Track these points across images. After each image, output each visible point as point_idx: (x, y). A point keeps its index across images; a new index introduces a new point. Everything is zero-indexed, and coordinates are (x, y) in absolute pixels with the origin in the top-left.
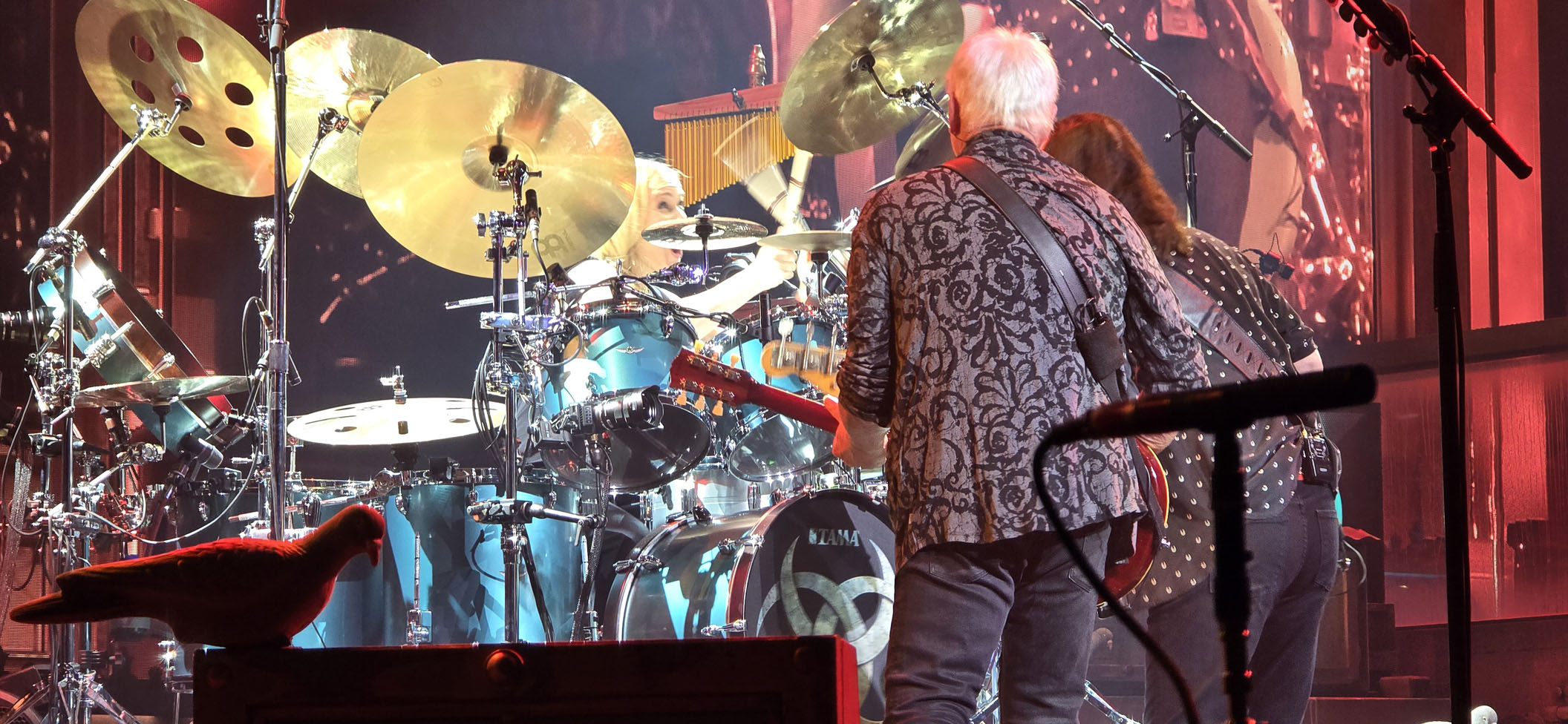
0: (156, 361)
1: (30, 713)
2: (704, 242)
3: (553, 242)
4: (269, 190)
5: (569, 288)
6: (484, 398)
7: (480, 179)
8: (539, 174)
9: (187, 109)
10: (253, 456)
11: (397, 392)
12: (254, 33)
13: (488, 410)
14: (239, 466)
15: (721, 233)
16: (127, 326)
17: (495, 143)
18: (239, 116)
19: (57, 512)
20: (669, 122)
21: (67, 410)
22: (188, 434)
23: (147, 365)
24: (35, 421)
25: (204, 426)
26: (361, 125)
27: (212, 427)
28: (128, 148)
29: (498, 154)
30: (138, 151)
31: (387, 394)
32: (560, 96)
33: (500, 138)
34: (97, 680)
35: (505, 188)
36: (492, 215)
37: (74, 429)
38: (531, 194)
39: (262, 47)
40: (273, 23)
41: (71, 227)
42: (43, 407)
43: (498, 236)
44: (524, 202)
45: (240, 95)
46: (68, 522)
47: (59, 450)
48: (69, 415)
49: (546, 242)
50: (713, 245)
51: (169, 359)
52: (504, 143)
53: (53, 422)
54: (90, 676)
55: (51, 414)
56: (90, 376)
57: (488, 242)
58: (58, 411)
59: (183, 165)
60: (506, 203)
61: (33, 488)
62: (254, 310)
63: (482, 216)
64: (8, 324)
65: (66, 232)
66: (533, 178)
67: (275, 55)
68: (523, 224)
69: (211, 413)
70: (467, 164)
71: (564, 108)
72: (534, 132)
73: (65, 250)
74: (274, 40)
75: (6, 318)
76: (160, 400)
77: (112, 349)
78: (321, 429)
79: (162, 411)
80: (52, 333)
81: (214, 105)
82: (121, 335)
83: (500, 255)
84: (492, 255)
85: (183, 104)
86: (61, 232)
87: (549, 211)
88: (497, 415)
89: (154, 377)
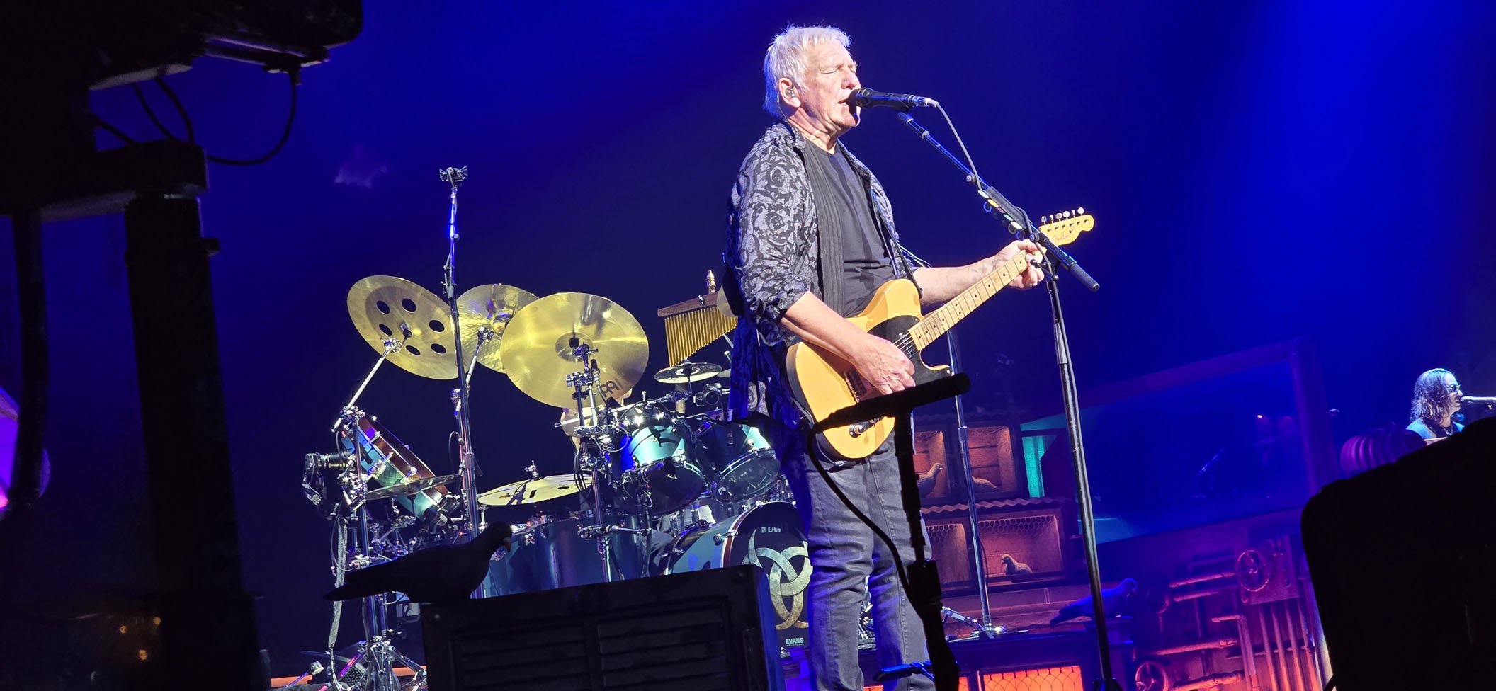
0: (407, 473)
2: (689, 378)
3: (610, 385)
4: (453, 374)
5: (619, 409)
6: (580, 473)
7: (564, 356)
8: (597, 350)
9: (409, 337)
10: (462, 516)
11: (535, 474)
12: (439, 291)
13: (583, 480)
14: (456, 523)
15: (697, 371)
16: (391, 454)
17: (572, 336)
18: (436, 337)
20: (666, 317)
21: (361, 503)
22: (427, 510)
23: (403, 475)
24: (345, 510)
25: (436, 504)
26: (501, 335)
27: (440, 504)
28: (381, 360)
29: (574, 342)
31: (529, 476)
32: (605, 307)
33: (574, 334)
34: (391, 644)
35: (579, 360)
36: (574, 375)
37: (367, 513)
38: (593, 362)
39: (445, 299)
40: (448, 285)
41: (354, 405)
42: (349, 502)
43: (578, 386)
44: (590, 366)
45: (437, 326)
46: (368, 562)
47: (357, 525)
48: (363, 505)
49: (606, 385)
50: (694, 379)
51: (414, 469)
52: (576, 337)
53: (355, 509)
54: (388, 642)
55: (353, 505)
56: (373, 484)
57: (573, 390)
58: (357, 503)
59: (408, 363)
60: (581, 368)
61: (350, 546)
62: (455, 437)
63: (569, 376)
64: (327, 460)
65: (353, 408)
66: (594, 354)
67: (452, 303)
68: (591, 378)
69: (438, 497)
70: (558, 348)
71: (607, 315)
72: (592, 329)
73: (353, 418)
74: (450, 295)
75: (325, 457)
76: (411, 492)
77: (383, 468)
78: (496, 497)
79: (412, 498)
80: (350, 462)
81: (424, 333)
82: (388, 460)
83: (580, 396)
84: (576, 396)
85: (407, 333)
86: (349, 409)
87: (604, 369)
88: (589, 481)
89: (406, 481)
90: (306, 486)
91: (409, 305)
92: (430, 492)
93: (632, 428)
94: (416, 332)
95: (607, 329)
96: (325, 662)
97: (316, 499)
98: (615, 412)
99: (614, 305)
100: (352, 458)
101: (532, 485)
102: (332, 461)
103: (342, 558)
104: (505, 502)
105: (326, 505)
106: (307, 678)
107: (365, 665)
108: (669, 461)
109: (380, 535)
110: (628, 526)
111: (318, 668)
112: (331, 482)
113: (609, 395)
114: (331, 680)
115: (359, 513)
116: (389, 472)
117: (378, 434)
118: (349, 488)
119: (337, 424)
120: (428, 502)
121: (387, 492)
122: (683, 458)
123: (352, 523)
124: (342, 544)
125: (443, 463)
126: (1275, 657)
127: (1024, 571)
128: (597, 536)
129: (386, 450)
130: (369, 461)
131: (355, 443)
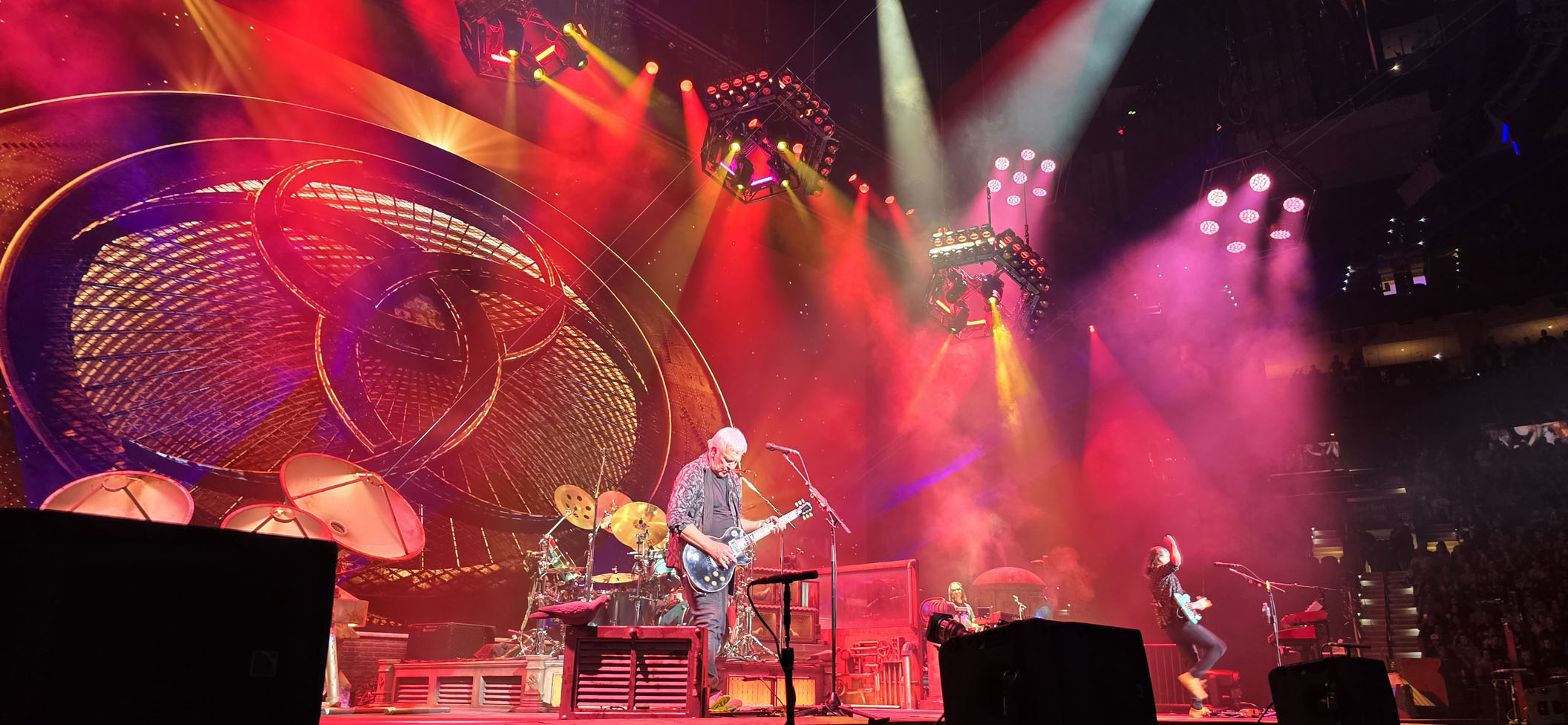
0: (565, 564)
1: (532, 639)
3: (651, 540)
4: (592, 528)
6: (633, 574)
7: (636, 527)
8: (649, 526)
9: (576, 511)
10: (584, 584)
11: (616, 572)
12: (592, 494)
13: (634, 577)
14: (581, 587)
16: (560, 556)
17: (640, 520)
18: (587, 513)
19: (541, 596)
22: (570, 580)
23: (563, 564)
24: (538, 575)
25: (574, 578)
27: (576, 578)
28: (563, 518)
29: (641, 522)
30: (565, 520)
31: (614, 572)
32: (653, 509)
33: (641, 518)
35: (641, 529)
36: (638, 535)
37: (546, 577)
38: (647, 530)
39: (594, 497)
40: (596, 492)
41: (550, 534)
42: (540, 573)
43: (639, 540)
44: (645, 532)
45: (588, 508)
46: (543, 598)
47: (542, 582)
48: (546, 574)
51: (568, 563)
52: (642, 520)
56: (551, 567)
57: (637, 540)
58: (543, 573)
59: (575, 522)
60: (641, 532)
61: (537, 590)
62: (587, 553)
63: (636, 535)
66: (647, 527)
68: (645, 537)
69: (576, 575)
70: (634, 523)
71: (655, 513)
72: (649, 517)
73: (548, 539)
74: (596, 497)
75: (535, 553)
76: (566, 572)
77: (556, 561)
78: (599, 579)
79: (566, 574)
80: (544, 557)
81: (582, 511)
82: (559, 558)
83: (639, 543)
84: (638, 543)
85: (576, 509)
86: (547, 535)
87: (650, 534)
88: (637, 577)
89: (564, 567)
90: (525, 563)
91: (580, 498)
92: (573, 573)
93: (657, 559)
94: (579, 509)
95: (654, 518)
96: (518, 635)
97: (527, 569)
98: (652, 551)
99: (659, 509)
100: (545, 556)
101: (614, 576)
102: (537, 555)
103: (533, 595)
104: (602, 582)
105: (531, 573)
106: (510, 640)
107: (534, 639)
108: (669, 573)
109: (550, 588)
110: (649, 597)
111: (515, 637)
112: (534, 563)
113: (650, 545)
114: (519, 643)
115: (543, 577)
116: (559, 562)
117: (557, 547)
118: (541, 567)
119: (541, 541)
120: (571, 577)
121: (556, 570)
122: (675, 574)
123: (540, 581)
124: (534, 588)
125: (581, 563)
126: (887, 684)
127: (796, 636)
128: (636, 600)
129: (559, 554)
130: (551, 557)
131: (547, 549)
